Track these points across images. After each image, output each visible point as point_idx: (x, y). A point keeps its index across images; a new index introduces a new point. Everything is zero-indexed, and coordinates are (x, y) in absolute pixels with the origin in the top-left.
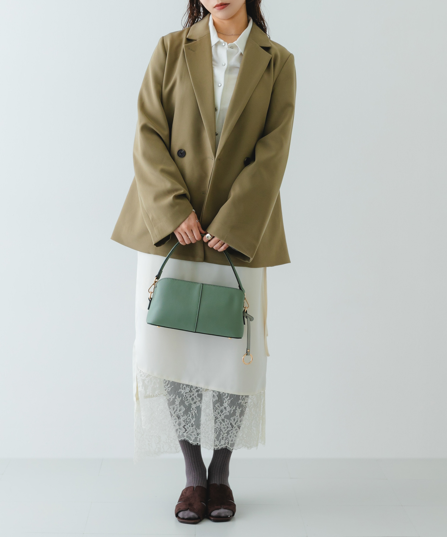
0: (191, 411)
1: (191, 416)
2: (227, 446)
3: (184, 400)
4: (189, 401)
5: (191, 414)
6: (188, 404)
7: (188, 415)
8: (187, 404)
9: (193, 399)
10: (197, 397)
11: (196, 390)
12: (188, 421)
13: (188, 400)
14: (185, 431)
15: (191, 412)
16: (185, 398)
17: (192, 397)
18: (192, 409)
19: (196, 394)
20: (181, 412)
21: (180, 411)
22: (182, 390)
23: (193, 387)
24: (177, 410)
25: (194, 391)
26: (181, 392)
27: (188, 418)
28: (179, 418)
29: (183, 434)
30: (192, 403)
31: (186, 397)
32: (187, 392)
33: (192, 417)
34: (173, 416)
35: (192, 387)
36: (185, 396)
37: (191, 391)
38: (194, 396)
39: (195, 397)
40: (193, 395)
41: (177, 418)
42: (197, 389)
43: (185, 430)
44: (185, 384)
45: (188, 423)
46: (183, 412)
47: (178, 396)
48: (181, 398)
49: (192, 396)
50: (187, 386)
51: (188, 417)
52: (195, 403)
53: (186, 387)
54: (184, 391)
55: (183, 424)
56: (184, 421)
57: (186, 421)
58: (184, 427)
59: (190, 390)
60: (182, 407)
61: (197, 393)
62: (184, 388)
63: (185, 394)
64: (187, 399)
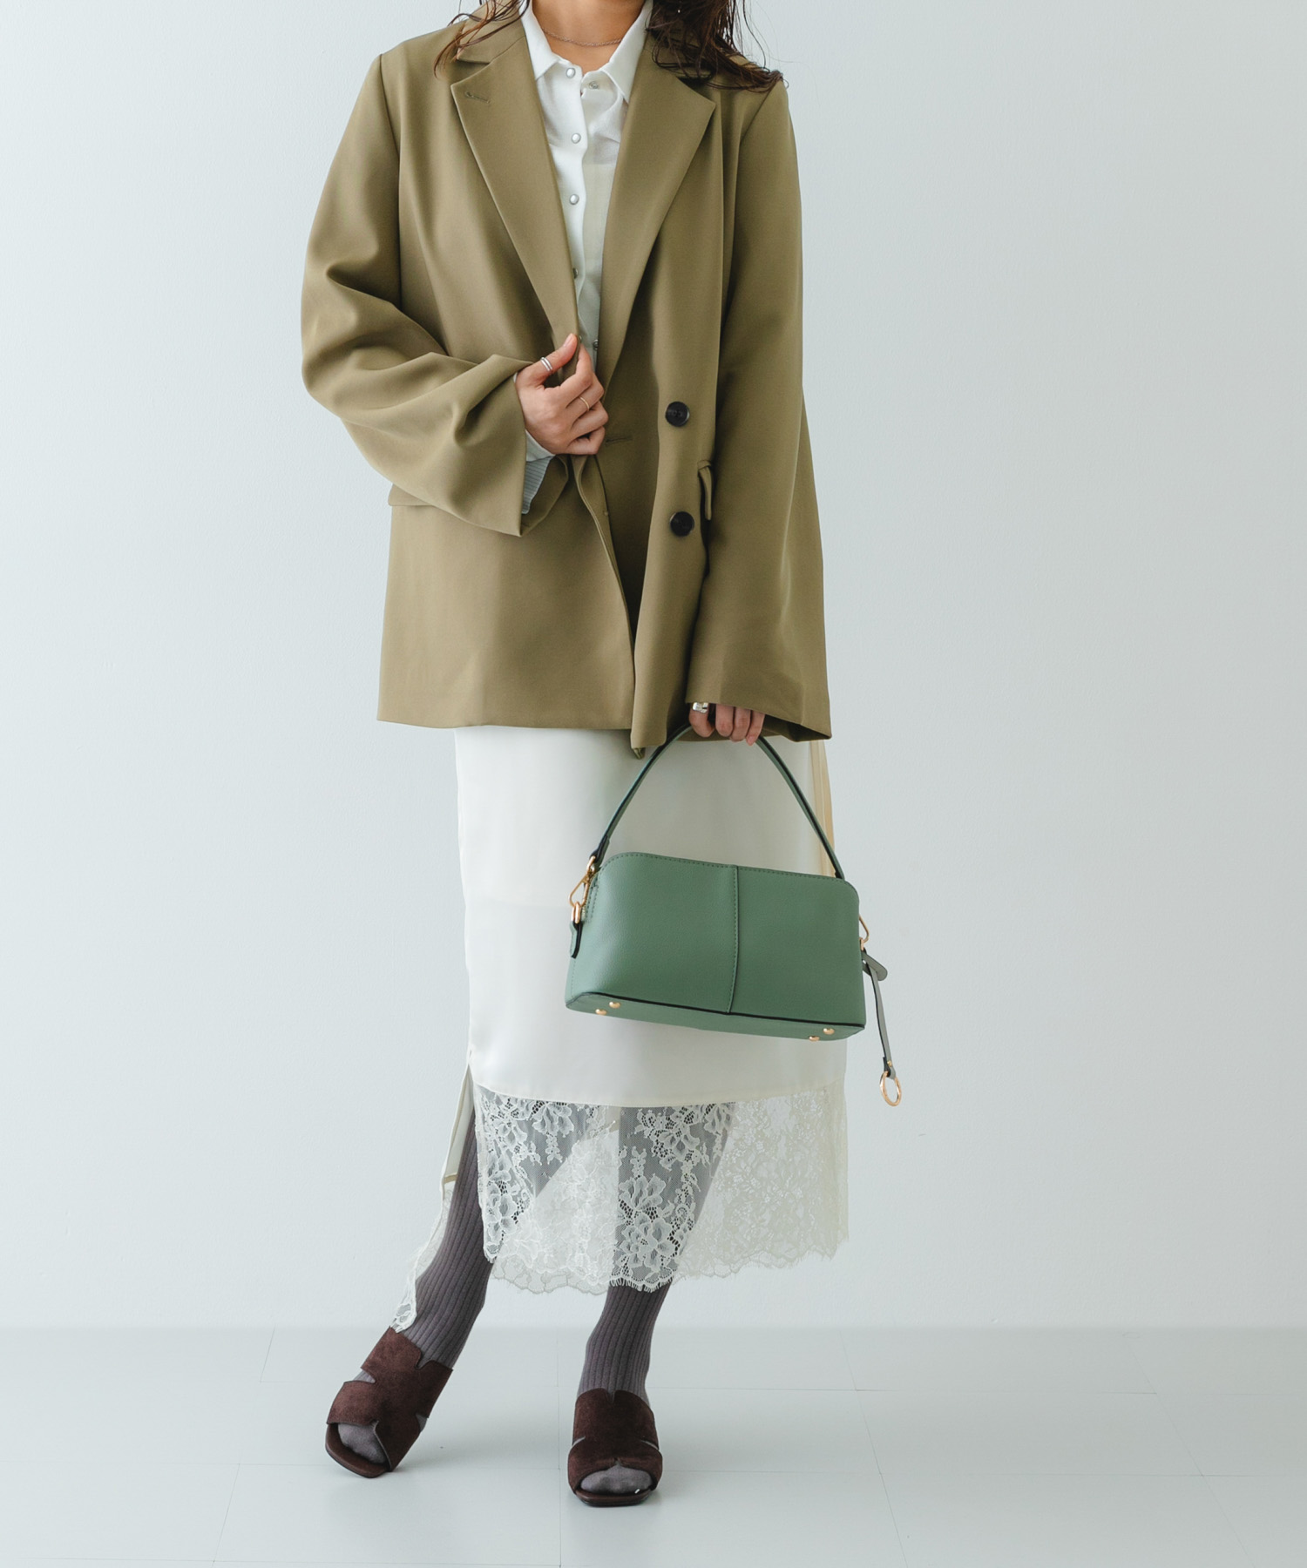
0: (682, 1184)
1: (683, 1199)
2: (625, 1278)
3: (654, 1154)
4: (670, 1155)
5: (683, 1193)
6: (670, 1165)
7: (676, 1200)
8: (668, 1167)
9: (681, 1147)
10: (689, 1136)
11: (683, 1117)
12: (679, 1216)
13: (669, 1152)
14: (676, 1249)
15: (683, 1188)
16: (657, 1150)
17: (677, 1139)
18: (683, 1179)
19: (687, 1130)
20: (656, 1195)
21: (651, 1193)
22: (645, 1128)
23: (673, 1111)
24: (641, 1193)
25: (680, 1122)
26: (642, 1133)
27: (678, 1208)
28: (652, 1214)
29: (673, 1260)
30: (681, 1158)
31: (659, 1145)
32: (661, 1129)
33: (688, 1202)
34: (634, 1213)
35: (670, 1110)
36: (655, 1144)
37: (670, 1124)
38: (682, 1136)
39: (686, 1137)
40: (679, 1134)
41: (648, 1217)
42: (687, 1113)
43: (674, 1246)
44: (648, 1109)
45: (678, 1222)
46: (661, 1194)
47: (635, 1147)
48: (644, 1154)
49: (675, 1137)
50: (656, 1110)
51: (676, 1205)
52: (689, 1157)
53: (654, 1115)
54: (652, 1128)
55: (667, 1228)
56: (668, 1220)
57: (673, 1219)
58: (672, 1238)
59: (667, 1122)
60: (655, 1179)
61: (689, 1125)
62: (648, 1122)
63: (654, 1138)
64: (662, 1150)
